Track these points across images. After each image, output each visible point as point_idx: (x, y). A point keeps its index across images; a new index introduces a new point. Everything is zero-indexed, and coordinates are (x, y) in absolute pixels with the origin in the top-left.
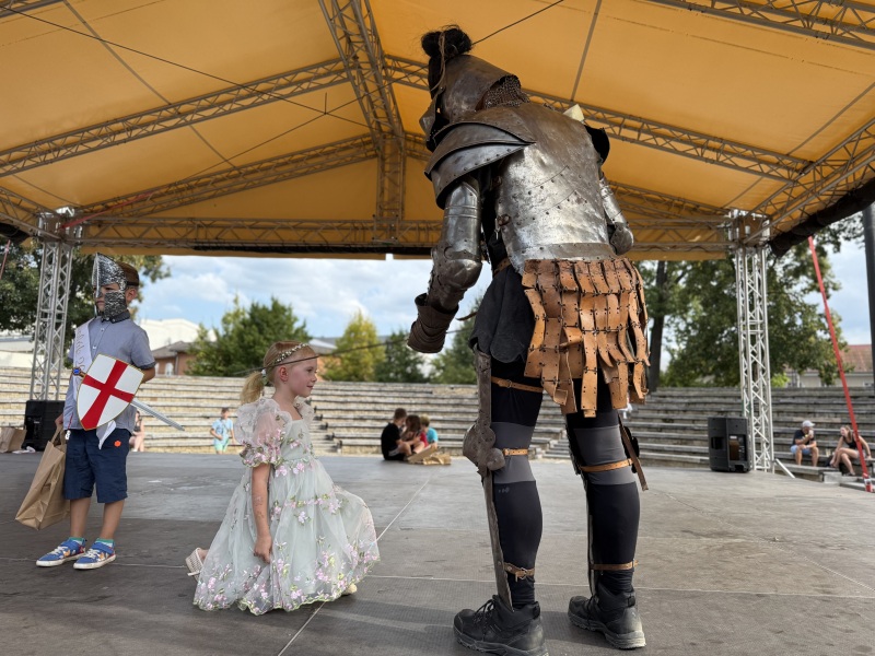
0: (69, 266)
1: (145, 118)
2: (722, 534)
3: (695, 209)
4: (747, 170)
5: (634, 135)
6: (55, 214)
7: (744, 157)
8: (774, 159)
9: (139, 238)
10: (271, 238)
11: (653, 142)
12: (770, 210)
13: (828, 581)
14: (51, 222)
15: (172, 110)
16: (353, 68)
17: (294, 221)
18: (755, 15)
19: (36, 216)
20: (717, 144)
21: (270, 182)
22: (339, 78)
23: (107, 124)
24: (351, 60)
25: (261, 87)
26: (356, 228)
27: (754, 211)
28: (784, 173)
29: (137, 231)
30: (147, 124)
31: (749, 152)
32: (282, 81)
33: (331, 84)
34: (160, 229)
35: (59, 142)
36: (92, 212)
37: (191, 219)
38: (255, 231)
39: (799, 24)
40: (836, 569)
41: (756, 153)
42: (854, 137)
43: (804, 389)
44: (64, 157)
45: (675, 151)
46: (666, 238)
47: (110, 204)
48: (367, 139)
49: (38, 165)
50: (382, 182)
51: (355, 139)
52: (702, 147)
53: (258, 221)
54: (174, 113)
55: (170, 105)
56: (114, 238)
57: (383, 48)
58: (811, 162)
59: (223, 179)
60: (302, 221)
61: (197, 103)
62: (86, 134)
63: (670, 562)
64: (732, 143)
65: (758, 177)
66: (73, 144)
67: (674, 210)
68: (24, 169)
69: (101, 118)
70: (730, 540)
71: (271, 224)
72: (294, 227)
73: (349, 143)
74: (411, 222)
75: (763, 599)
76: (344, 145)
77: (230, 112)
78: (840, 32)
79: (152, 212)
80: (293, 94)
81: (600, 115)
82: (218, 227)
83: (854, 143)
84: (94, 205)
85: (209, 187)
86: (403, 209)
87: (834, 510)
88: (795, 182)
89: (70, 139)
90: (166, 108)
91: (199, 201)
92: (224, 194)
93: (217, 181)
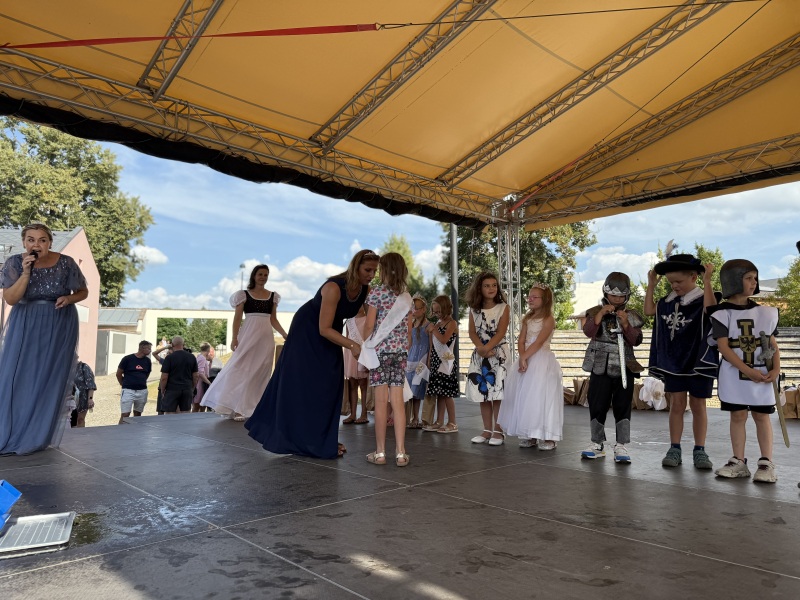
0: (517, 244)
1: (565, 94)
6: (503, 202)
9: (571, 206)
10: (701, 177)
14: (500, 209)
15: (587, 77)
19: (489, 207)
21: (693, 120)
23: (535, 109)
29: (568, 201)
30: (567, 99)
34: (587, 195)
35: (498, 139)
36: (529, 193)
37: (616, 178)
38: (683, 174)
44: (504, 151)
47: (543, 183)
49: (486, 163)
53: (684, 163)
54: (592, 78)
55: (586, 73)
56: (550, 212)
59: (644, 131)
61: (610, 61)
62: (519, 125)
66: (509, 138)
68: (477, 169)
69: (529, 106)
71: (699, 162)
72: (727, 159)
77: (645, 57)
79: (579, 181)
82: (643, 179)
84: (530, 188)
85: (629, 143)
89: (507, 133)
90: (583, 77)
91: (621, 159)
92: (646, 146)
93: (637, 135)
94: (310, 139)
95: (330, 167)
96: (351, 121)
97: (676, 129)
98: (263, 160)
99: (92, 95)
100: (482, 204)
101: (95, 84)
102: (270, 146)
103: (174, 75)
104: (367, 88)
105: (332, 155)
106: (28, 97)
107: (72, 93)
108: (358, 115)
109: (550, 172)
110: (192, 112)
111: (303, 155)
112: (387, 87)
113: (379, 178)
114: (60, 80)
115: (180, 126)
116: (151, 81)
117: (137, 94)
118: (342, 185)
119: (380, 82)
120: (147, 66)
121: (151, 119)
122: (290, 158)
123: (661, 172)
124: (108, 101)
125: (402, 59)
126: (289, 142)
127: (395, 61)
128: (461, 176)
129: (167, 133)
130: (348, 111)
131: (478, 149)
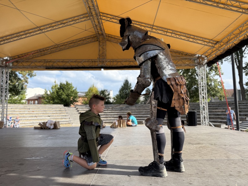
0: (8, 74)
1: (30, 31)
2: (199, 144)
3: (186, 55)
4: (201, 44)
5: (170, 34)
6: (3, 59)
7: (200, 40)
8: (208, 41)
9: (29, 66)
10: (68, 65)
11: (175, 36)
12: (207, 54)
13: (228, 155)
15: (38, 29)
16: (91, 16)
17: (75, 60)
18: (204, 2)
20: (193, 37)
21: (67, 49)
22: (87, 19)
23: (19, 33)
24: (91, 14)
25: (64, 22)
26: (93, 62)
27: (203, 55)
28: (211, 44)
29: (28, 64)
30: (31, 33)
31: (201, 39)
32: (70, 20)
33: (85, 20)
34: (35, 63)
35: (5, 38)
36: (14, 58)
37: (45, 60)
38: (63, 63)
39: (215, 4)
40: (229, 151)
41: (203, 39)
42: (229, 35)
43: (215, 102)
44: (6, 43)
45: (182, 39)
46: (179, 63)
47: (20, 56)
48: (95, 36)
50: (100, 48)
51: (91, 36)
52: (189, 37)
53: (64, 60)
55: (38, 27)
56: (22, 66)
57: (100, 10)
58: (218, 42)
59: (53, 48)
60: (77, 60)
61: (46, 26)
62: (13, 36)
63: (187, 152)
64: (197, 36)
65: (204, 46)
66: (9, 39)
67: (180, 55)
69: (17, 31)
70: (201, 145)
71: (68, 61)
72: (75, 62)
73: (89, 37)
74: (108, 59)
75: (212, 161)
76: (88, 38)
77: (56, 29)
78: (226, 7)
79: (33, 58)
80: (73, 24)
81: (161, 29)
82: (52, 62)
83: (229, 37)
84: (15, 56)
85: (49, 50)
86: (106, 56)
87: (226, 135)
88: (214, 47)
89: (8, 37)
90: (37, 28)
91: (46, 54)
92: (54, 52)
97: (62, 50)
109: (23, 53)
123: (57, 61)
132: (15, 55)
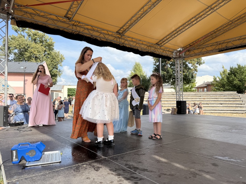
6: (177, 51)
9: (200, 52)
14: (176, 53)
19: (173, 53)
30: (202, 16)
34: (207, 48)
35: (178, 30)
36: (186, 48)
37: (217, 42)
38: (240, 40)
44: (180, 34)
47: (191, 44)
49: (173, 38)
53: (241, 37)
54: (211, 8)
55: (209, 7)
56: (193, 54)
59: (227, 26)
62: (185, 25)
66: (181, 30)
68: (170, 40)
69: (188, 19)
79: (203, 44)
82: (226, 43)
85: (222, 30)
89: (181, 28)
91: (218, 36)
92: (227, 31)
93: (224, 27)
94: (117, 32)
95: (123, 41)
96: (130, 26)
97: (238, 25)
98: (102, 39)
99: (51, 20)
100: (171, 52)
101: (52, 17)
102: (104, 35)
103: (76, 13)
104: (136, 15)
105: (123, 37)
106: (33, 22)
107: (45, 20)
108: (132, 24)
110: (81, 25)
111: (114, 38)
112: (142, 14)
113: (138, 44)
114: (42, 16)
115: (77, 29)
116: (69, 15)
117: (65, 19)
118: (126, 47)
119: (140, 13)
120: (68, 10)
121: (69, 27)
122: (110, 39)
123: (232, 40)
124: (56, 22)
125: (148, 4)
126: (110, 33)
127: (145, 5)
128: (164, 42)
129: (73, 32)
130: (129, 22)
131: (171, 33)
132: (187, 44)
